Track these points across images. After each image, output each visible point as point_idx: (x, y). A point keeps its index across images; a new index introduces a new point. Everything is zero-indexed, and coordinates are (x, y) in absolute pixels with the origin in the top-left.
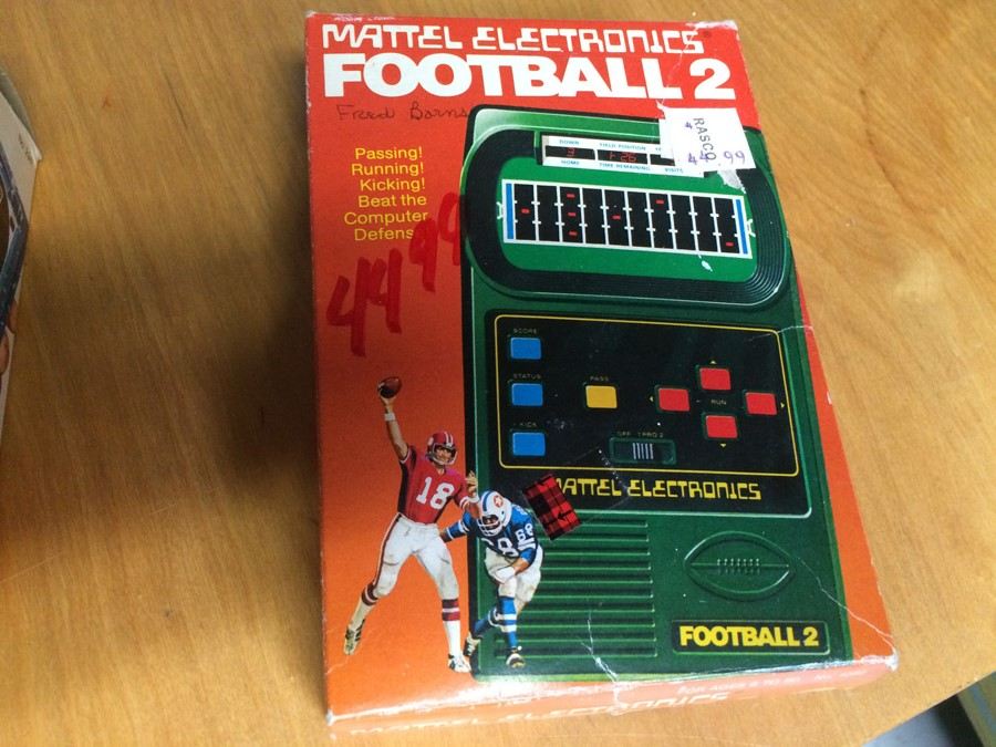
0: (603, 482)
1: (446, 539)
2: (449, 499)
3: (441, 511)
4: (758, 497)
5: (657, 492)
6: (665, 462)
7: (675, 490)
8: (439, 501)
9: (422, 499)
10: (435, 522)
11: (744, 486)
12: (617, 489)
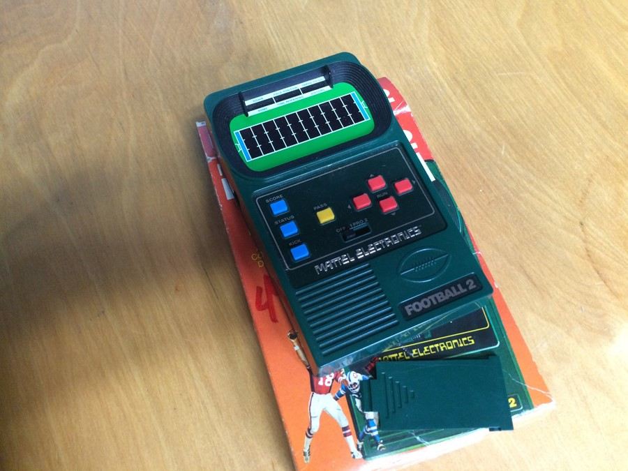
0: (400, 354)
1: (336, 399)
2: (333, 380)
3: (331, 387)
4: (473, 342)
5: (426, 352)
6: (426, 337)
7: (434, 349)
8: (329, 382)
9: (321, 383)
10: (329, 392)
11: (465, 339)
12: (407, 356)
